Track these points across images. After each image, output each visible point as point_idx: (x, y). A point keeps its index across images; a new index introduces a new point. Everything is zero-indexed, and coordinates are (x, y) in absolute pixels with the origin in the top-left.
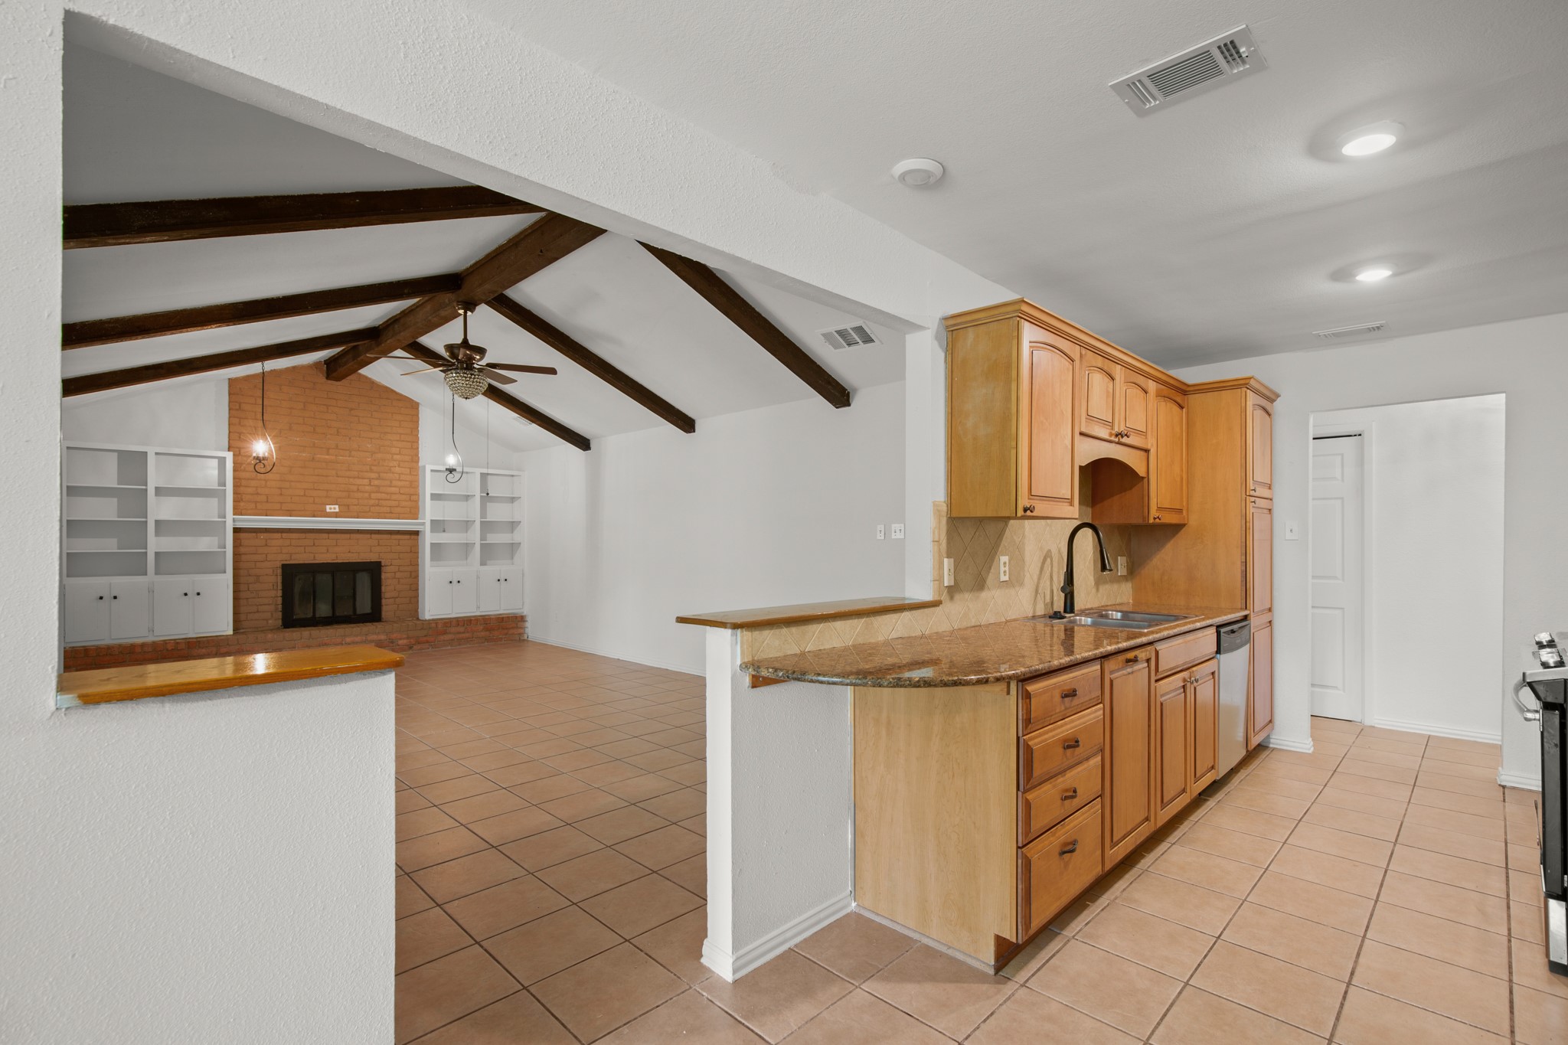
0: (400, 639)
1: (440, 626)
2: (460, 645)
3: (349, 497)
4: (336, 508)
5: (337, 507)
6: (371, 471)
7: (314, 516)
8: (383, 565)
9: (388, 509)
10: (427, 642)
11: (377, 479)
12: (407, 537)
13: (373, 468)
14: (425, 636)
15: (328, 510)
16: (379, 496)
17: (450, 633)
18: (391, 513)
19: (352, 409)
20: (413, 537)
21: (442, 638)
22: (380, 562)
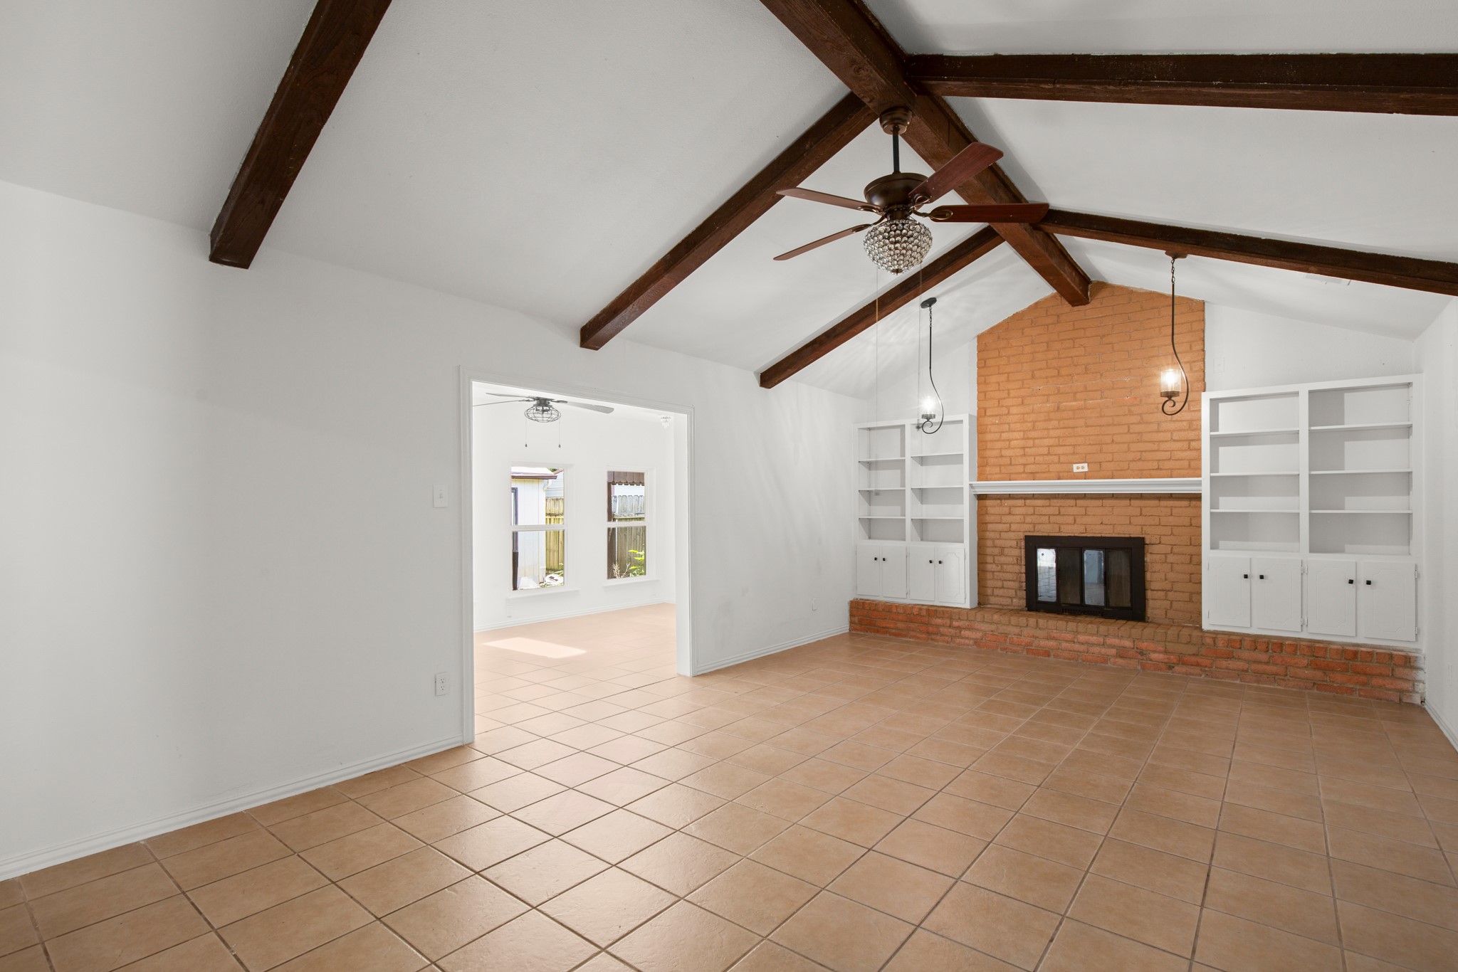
0: (1154, 652)
1: (1220, 644)
2: (1258, 682)
3: (1101, 451)
4: (1084, 468)
5: (1086, 465)
6: (1131, 413)
7: (1059, 479)
8: (1147, 542)
9: (1155, 465)
10: (1198, 665)
11: (1139, 423)
12: (1185, 503)
13: (1132, 408)
14: (1194, 655)
15: (1075, 470)
16: (1141, 446)
17: (1239, 659)
18: (1158, 469)
19: (1104, 336)
20: (1194, 503)
21: (1224, 663)
22: (1143, 539)
